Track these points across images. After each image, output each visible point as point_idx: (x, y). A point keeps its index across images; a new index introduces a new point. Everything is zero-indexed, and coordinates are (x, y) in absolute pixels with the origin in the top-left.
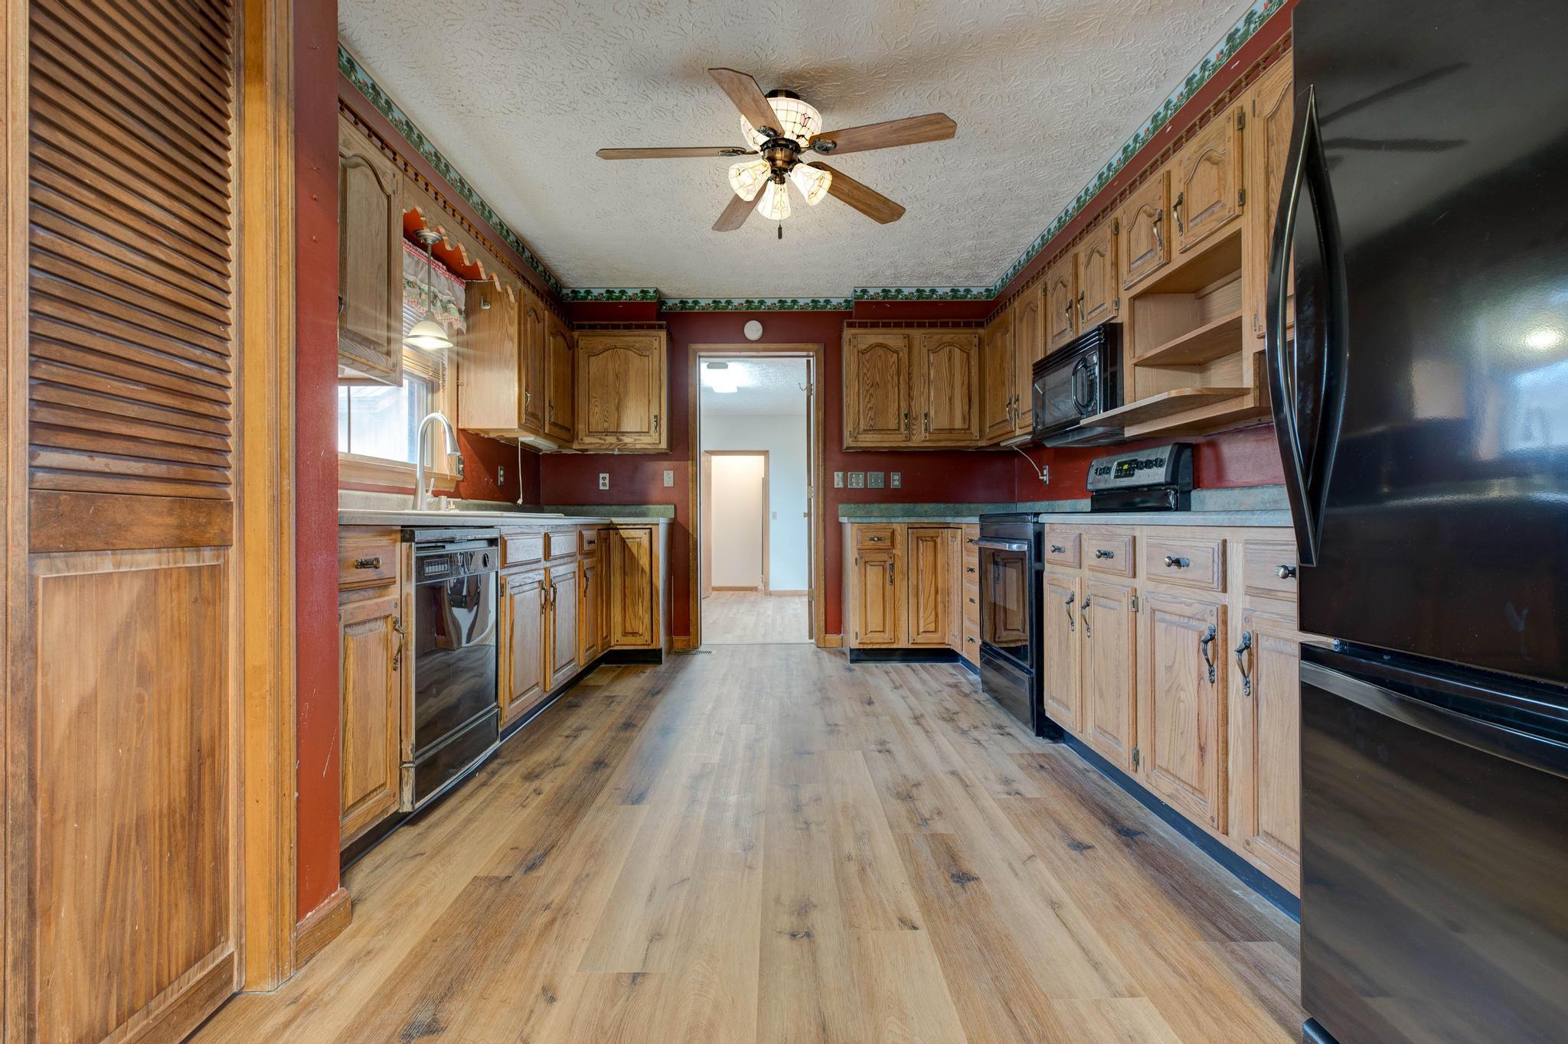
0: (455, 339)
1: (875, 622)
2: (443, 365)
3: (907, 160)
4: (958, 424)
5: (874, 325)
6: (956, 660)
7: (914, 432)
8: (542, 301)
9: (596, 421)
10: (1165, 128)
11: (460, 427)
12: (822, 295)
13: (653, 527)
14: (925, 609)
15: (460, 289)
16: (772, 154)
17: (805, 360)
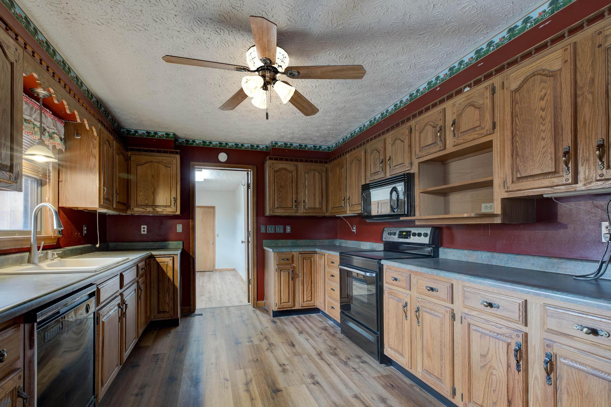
0: (57, 156)
1: (284, 298)
2: (49, 170)
3: (317, 86)
4: (317, 206)
5: (281, 159)
6: (319, 312)
7: (299, 209)
8: (112, 135)
9: (141, 199)
10: (437, 88)
11: (60, 206)
12: (256, 143)
13: (175, 256)
14: (307, 291)
15: (61, 127)
16: (264, 74)
17: (246, 172)
